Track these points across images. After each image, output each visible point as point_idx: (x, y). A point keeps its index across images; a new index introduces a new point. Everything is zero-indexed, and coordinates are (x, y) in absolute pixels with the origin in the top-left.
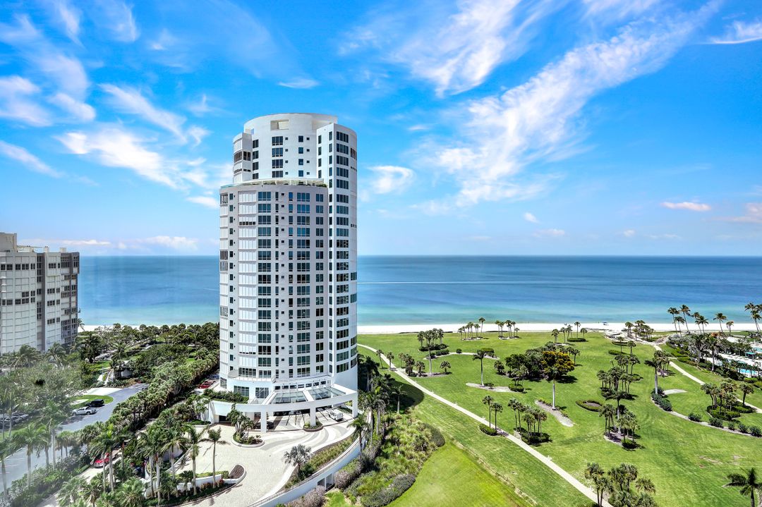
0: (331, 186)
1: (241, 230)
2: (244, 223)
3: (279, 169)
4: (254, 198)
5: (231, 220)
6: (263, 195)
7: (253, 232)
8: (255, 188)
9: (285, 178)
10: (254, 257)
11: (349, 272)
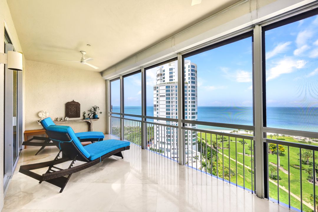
0: (189, 83)
1: (160, 98)
2: (161, 96)
3: (172, 79)
4: (164, 88)
5: (157, 95)
6: (167, 87)
7: (164, 98)
8: (165, 84)
9: (174, 81)
10: (165, 106)
11: (195, 112)
